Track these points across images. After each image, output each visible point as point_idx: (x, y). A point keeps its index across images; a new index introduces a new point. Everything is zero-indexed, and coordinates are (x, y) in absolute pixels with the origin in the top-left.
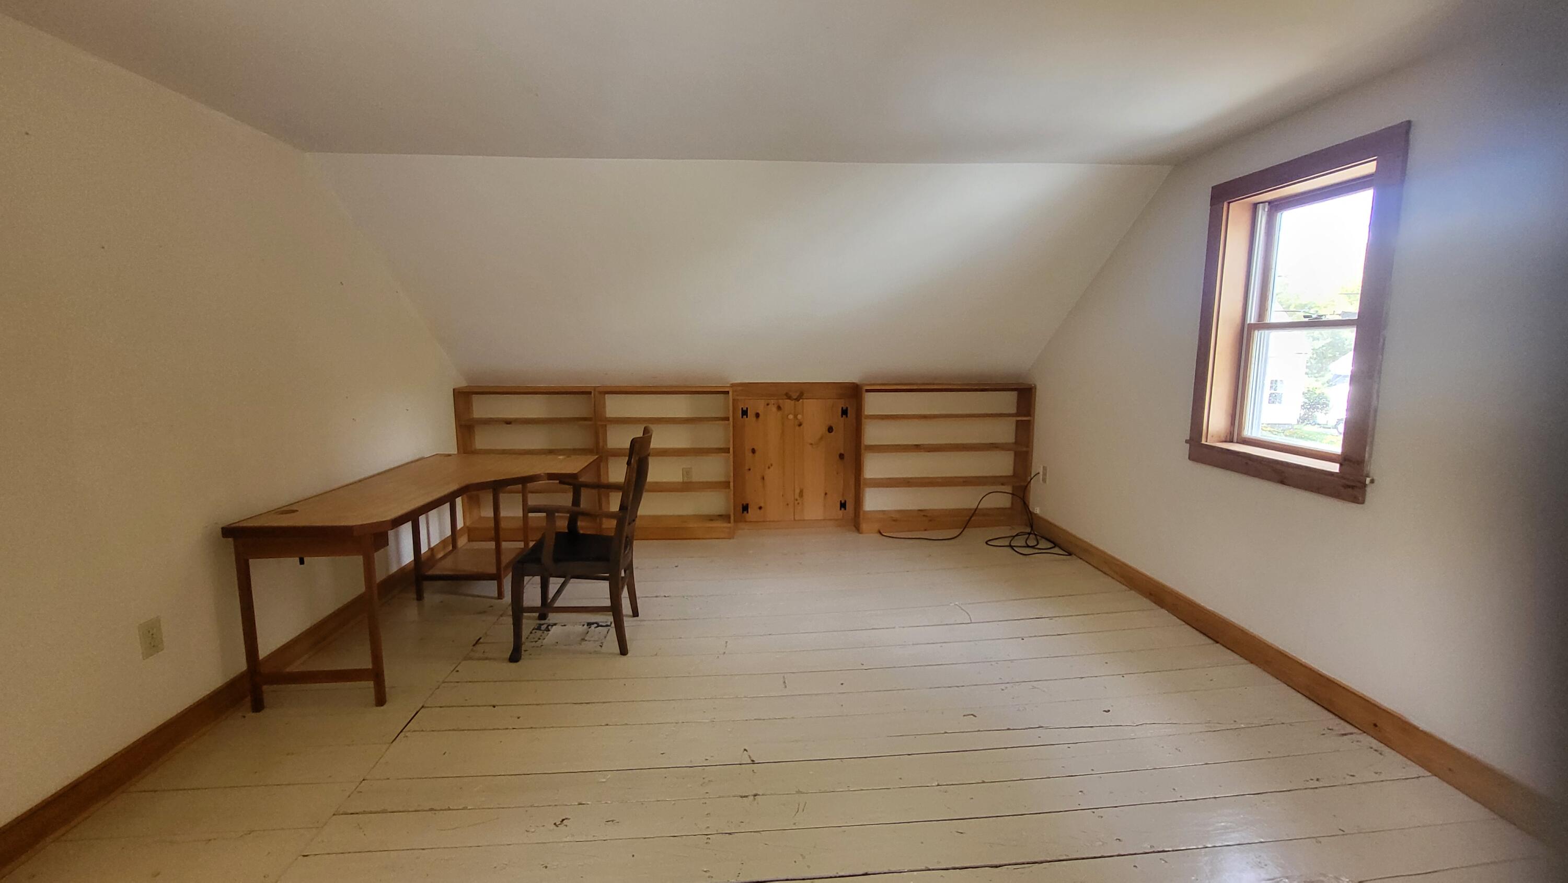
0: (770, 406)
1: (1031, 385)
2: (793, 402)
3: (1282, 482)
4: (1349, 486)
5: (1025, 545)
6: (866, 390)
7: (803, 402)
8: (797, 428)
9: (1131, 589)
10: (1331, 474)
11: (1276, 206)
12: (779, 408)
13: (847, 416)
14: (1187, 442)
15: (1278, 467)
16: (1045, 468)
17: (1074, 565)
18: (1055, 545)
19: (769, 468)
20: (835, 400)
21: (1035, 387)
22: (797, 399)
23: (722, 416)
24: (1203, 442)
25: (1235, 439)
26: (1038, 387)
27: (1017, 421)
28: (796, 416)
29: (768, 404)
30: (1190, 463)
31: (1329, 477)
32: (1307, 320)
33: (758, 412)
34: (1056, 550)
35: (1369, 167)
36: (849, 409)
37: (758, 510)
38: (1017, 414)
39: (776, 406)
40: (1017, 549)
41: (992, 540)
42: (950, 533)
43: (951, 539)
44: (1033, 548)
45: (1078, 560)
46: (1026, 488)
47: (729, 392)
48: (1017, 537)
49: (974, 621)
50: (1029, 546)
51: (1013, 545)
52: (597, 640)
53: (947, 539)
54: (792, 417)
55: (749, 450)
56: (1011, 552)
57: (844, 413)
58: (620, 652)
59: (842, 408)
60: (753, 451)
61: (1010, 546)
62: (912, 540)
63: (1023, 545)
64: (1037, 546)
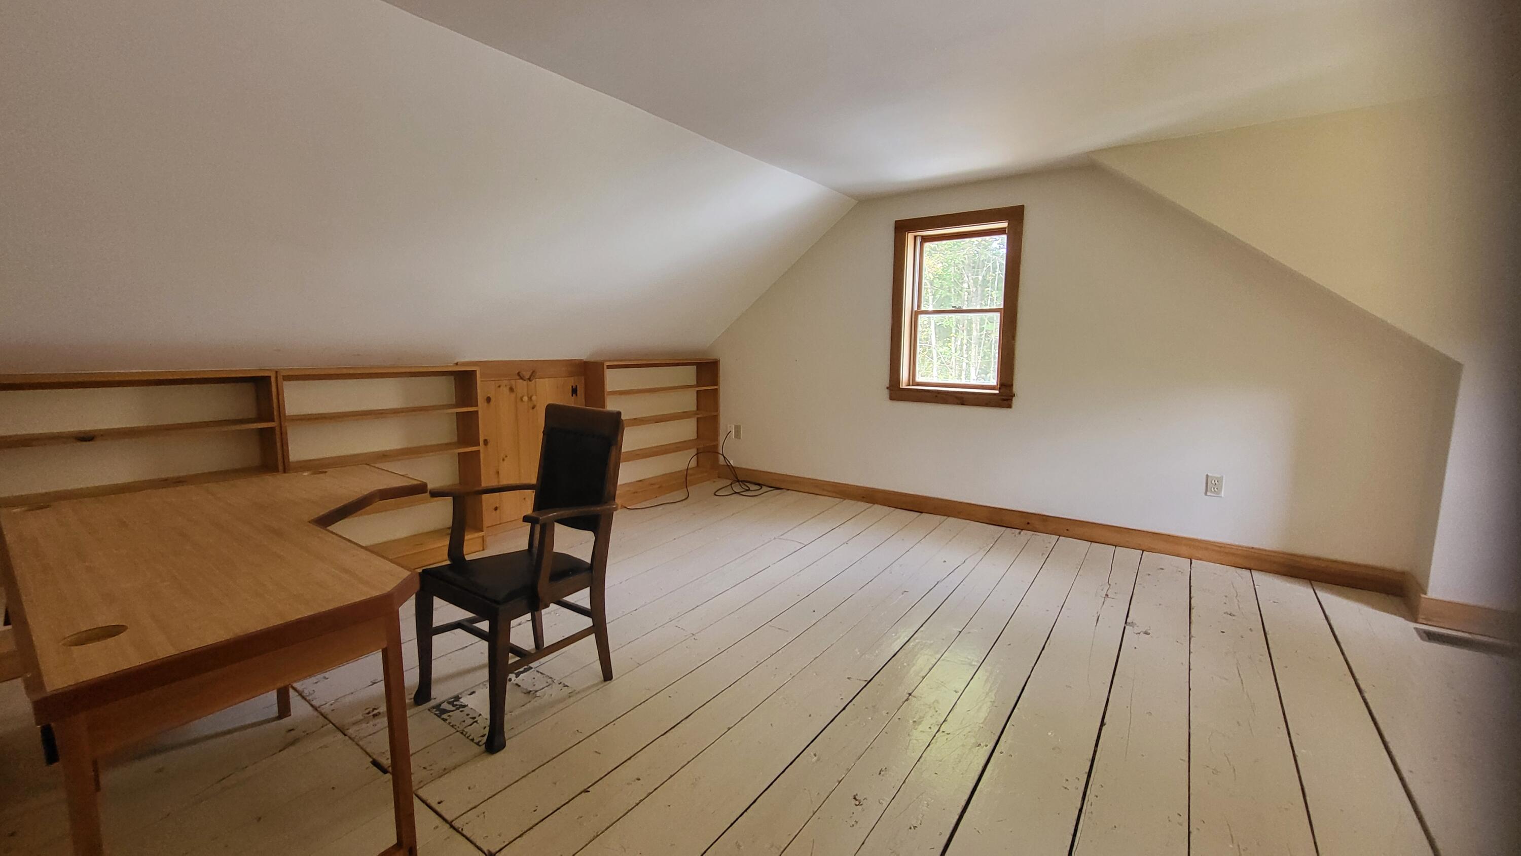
0: (501, 388)
1: (716, 359)
2: (525, 383)
3: (963, 404)
4: (1004, 400)
5: (733, 492)
6: (607, 366)
7: (535, 382)
8: (531, 411)
10: (995, 394)
11: (925, 239)
12: (511, 390)
13: (577, 395)
14: (887, 388)
15: (957, 395)
16: (738, 429)
17: (791, 497)
18: (761, 485)
19: (503, 460)
20: (566, 378)
21: (719, 361)
22: (529, 379)
23: (445, 403)
24: (901, 387)
25: (911, 383)
26: (721, 359)
27: (697, 391)
28: (530, 398)
29: (499, 387)
30: (891, 401)
31: (995, 397)
32: (954, 309)
33: (489, 395)
34: (765, 489)
35: (1004, 224)
36: (578, 387)
37: (494, 511)
38: (698, 385)
39: (508, 387)
40: (743, 493)
41: (716, 492)
42: (680, 495)
43: (688, 497)
44: (752, 491)
45: (789, 492)
46: (716, 446)
47: (475, 371)
48: (733, 485)
49: (806, 544)
50: (747, 490)
51: (737, 491)
52: (547, 684)
53: (684, 500)
54: (526, 399)
55: (481, 442)
56: (742, 497)
57: (574, 391)
58: (603, 679)
59: (572, 386)
60: (486, 442)
61: (736, 493)
62: (658, 507)
63: (743, 490)
64: (751, 489)
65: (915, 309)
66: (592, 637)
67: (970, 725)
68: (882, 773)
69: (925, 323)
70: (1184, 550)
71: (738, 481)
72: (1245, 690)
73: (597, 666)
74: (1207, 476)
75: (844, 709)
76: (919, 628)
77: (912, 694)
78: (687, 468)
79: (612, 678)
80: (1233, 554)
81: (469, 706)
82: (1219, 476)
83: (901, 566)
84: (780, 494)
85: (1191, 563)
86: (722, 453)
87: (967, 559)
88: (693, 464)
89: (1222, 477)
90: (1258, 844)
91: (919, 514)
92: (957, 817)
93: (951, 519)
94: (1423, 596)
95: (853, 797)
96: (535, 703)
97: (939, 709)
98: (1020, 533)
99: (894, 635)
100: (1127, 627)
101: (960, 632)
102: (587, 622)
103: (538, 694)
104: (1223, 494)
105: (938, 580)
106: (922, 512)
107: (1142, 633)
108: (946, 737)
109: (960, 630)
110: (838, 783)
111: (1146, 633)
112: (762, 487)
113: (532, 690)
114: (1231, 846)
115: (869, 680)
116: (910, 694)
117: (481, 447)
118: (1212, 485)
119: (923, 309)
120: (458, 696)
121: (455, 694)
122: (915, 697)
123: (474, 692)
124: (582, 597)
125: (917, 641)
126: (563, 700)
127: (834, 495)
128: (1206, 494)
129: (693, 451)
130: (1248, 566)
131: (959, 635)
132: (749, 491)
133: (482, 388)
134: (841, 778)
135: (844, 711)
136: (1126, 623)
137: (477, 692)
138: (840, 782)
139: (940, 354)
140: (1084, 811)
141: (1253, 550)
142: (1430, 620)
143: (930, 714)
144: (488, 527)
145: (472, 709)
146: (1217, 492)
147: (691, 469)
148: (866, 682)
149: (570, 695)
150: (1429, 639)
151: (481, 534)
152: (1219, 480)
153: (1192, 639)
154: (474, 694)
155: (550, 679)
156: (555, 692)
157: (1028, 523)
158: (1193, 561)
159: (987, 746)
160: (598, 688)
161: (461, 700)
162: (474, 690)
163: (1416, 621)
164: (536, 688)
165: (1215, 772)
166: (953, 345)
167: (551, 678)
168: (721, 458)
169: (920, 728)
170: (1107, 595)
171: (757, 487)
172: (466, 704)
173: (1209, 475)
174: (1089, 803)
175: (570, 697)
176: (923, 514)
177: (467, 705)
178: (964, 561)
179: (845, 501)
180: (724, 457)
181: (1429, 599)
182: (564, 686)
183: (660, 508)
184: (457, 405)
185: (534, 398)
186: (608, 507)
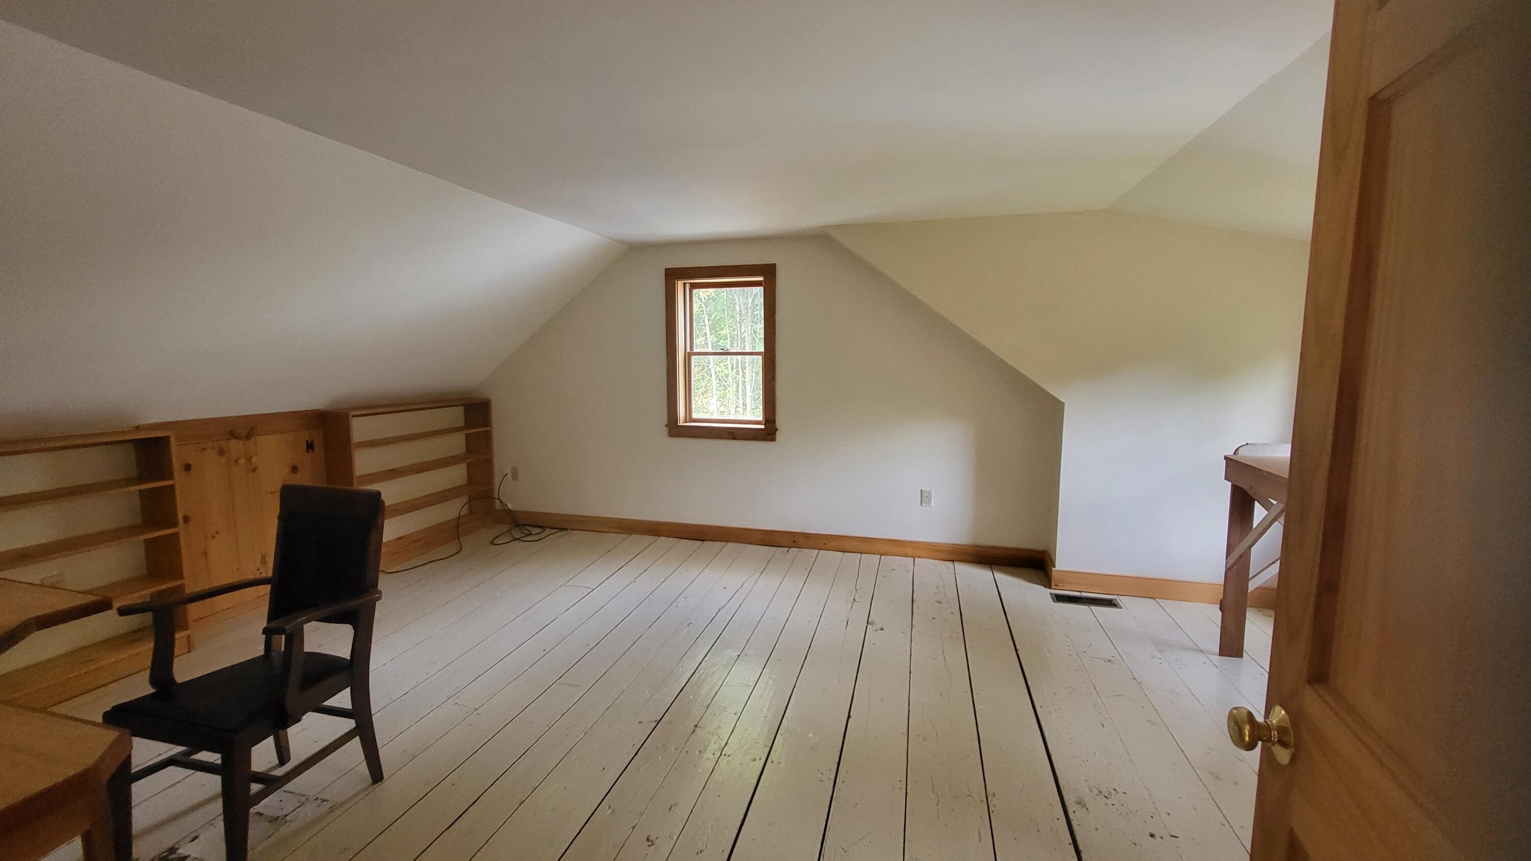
0: (206, 451)
1: (487, 399)
2: (241, 442)
4: (769, 434)
5: (512, 538)
6: (353, 415)
7: (255, 441)
8: (250, 474)
9: (631, 534)
10: (761, 429)
11: (694, 286)
12: (221, 452)
13: (313, 451)
14: (666, 426)
16: (514, 470)
17: (576, 536)
18: (543, 528)
19: (212, 538)
20: (297, 431)
21: (490, 400)
22: (248, 437)
24: (679, 424)
25: (688, 421)
26: (492, 399)
27: (466, 434)
28: (246, 460)
29: (203, 450)
30: (670, 438)
31: (761, 431)
32: (722, 351)
33: (189, 464)
34: (548, 531)
35: (758, 279)
36: (314, 442)
38: (468, 425)
39: (216, 450)
40: (523, 539)
41: (494, 540)
42: (451, 548)
43: (459, 552)
44: (534, 534)
45: (574, 531)
46: (491, 491)
47: (168, 437)
48: (512, 531)
49: (594, 588)
50: (529, 535)
51: (517, 537)
52: (300, 804)
53: (457, 553)
54: (242, 461)
55: (181, 520)
56: (522, 543)
57: (310, 446)
58: (371, 782)
59: (307, 441)
60: (186, 519)
61: (516, 539)
62: (425, 565)
63: (524, 535)
64: (533, 533)
65: (688, 350)
66: (356, 741)
67: (746, 744)
68: (672, 808)
69: (702, 344)
70: (909, 551)
71: (518, 525)
72: (946, 665)
73: (364, 769)
74: (922, 490)
75: (636, 754)
76: (703, 659)
77: (698, 726)
78: (458, 516)
79: (382, 778)
80: (940, 551)
81: (192, 855)
82: (928, 489)
83: (686, 598)
84: (564, 535)
85: (914, 561)
86: (497, 497)
87: (744, 582)
88: (465, 511)
89: (931, 491)
90: (950, 789)
91: (700, 542)
92: (737, 831)
93: (730, 545)
94: (1053, 569)
95: (646, 839)
96: (284, 830)
97: (722, 734)
98: (788, 551)
99: (681, 669)
100: (868, 626)
101: (739, 655)
102: (349, 724)
103: (288, 818)
104: (932, 504)
105: (719, 608)
106: (704, 541)
107: (879, 630)
108: (727, 760)
109: (739, 654)
110: (632, 830)
111: (882, 629)
112: (544, 531)
113: (280, 815)
114: (932, 796)
115: (659, 720)
116: (696, 726)
117: (181, 529)
118: (924, 497)
119: (695, 350)
120: (174, 847)
121: (170, 846)
122: (699, 727)
123: (196, 838)
124: (343, 699)
125: (701, 672)
126: (320, 819)
127: (621, 531)
128: (921, 505)
129: (464, 500)
130: (952, 559)
131: (738, 658)
132: (531, 536)
133: (177, 454)
134: (635, 823)
135: (636, 757)
136: (868, 623)
137: (201, 837)
138: (633, 828)
139: (718, 372)
140: (834, 797)
141: (954, 546)
142: (1058, 586)
143: (713, 741)
144: (194, 621)
145: (196, 858)
146: (929, 503)
147: (463, 516)
148: (656, 723)
149: (332, 810)
150: (1058, 600)
151: (186, 633)
152: (930, 493)
153: (913, 628)
154: (197, 840)
155: (303, 798)
156: (310, 811)
157: (795, 541)
158: (916, 559)
159: (760, 759)
160: (366, 794)
161: (179, 851)
162: (197, 835)
163: (1050, 588)
164: (285, 813)
165: (925, 739)
166: (729, 364)
167: (305, 795)
168: (497, 502)
169: (705, 756)
170: (854, 600)
171: (539, 530)
172: (187, 854)
173: (923, 489)
174: (838, 789)
175: (331, 812)
176: (705, 542)
177: (189, 856)
178: (742, 585)
179: (632, 536)
180: (501, 501)
181: (1057, 571)
182: (323, 801)
183: (428, 566)
184: (140, 479)
185: (254, 460)
186: (370, 598)
